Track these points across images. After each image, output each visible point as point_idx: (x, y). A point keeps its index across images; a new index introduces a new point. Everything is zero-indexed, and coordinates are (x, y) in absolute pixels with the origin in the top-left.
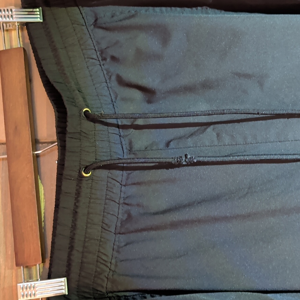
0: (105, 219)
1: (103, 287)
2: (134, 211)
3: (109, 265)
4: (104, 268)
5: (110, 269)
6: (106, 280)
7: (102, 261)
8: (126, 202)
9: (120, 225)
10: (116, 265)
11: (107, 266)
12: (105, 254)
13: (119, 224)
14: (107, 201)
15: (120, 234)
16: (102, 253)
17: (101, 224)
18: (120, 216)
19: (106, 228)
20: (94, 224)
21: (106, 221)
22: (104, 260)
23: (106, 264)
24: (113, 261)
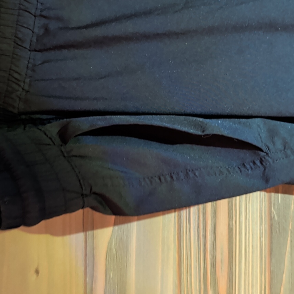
0: (18, 32)
1: (14, 107)
2: (53, 25)
3: (22, 84)
4: (16, 87)
5: (23, 89)
6: (18, 99)
7: (14, 80)
8: (44, 13)
9: (35, 41)
10: (30, 85)
11: (19, 85)
12: (17, 72)
13: (34, 39)
14: (21, 11)
15: (36, 51)
16: (14, 71)
17: (14, 38)
18: (36, 30)
19: (20, 43)
20: (5, 38)
21: (20, 36)
22: (16, 79)
23: (19, 83)
24: (28, 80)
